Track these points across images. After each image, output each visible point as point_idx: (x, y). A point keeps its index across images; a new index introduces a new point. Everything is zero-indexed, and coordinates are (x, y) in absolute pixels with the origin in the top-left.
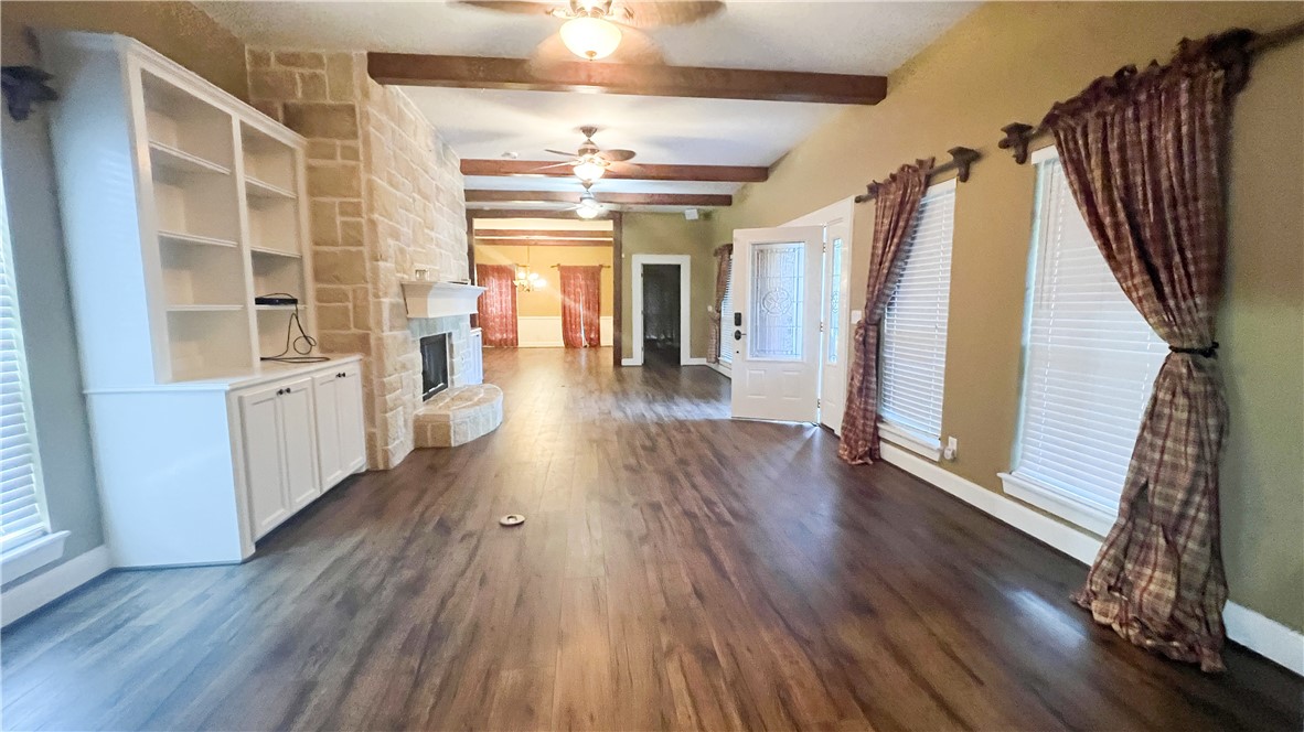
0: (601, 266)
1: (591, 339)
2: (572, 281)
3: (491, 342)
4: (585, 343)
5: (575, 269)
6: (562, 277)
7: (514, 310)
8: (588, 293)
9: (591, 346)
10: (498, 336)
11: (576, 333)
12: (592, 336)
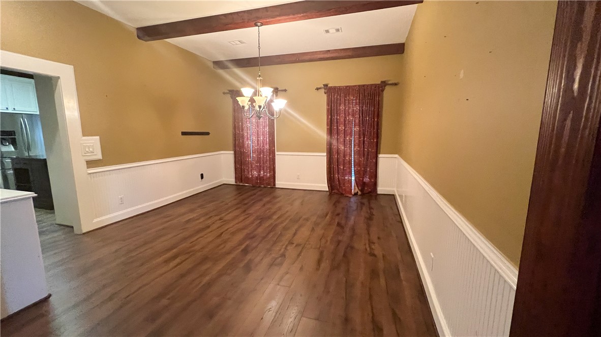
0: (384, 84)
1: (364, 184)
2: (342, 107)
3: (247, 180)
4: (354, 189)
5: (348, 90)
6: (330, 103)
7: (272, 143)
8: (362, 123)
9: (363, 194)
10: (255, 173)
11: (344, 175)
12: (367, 180)
